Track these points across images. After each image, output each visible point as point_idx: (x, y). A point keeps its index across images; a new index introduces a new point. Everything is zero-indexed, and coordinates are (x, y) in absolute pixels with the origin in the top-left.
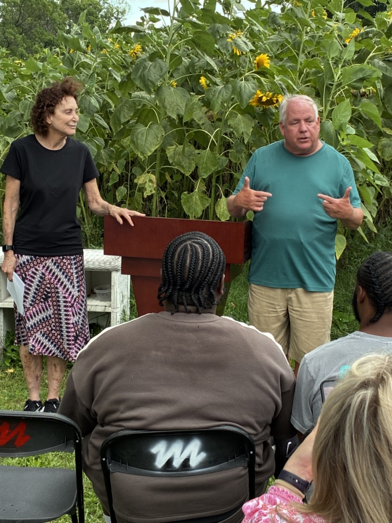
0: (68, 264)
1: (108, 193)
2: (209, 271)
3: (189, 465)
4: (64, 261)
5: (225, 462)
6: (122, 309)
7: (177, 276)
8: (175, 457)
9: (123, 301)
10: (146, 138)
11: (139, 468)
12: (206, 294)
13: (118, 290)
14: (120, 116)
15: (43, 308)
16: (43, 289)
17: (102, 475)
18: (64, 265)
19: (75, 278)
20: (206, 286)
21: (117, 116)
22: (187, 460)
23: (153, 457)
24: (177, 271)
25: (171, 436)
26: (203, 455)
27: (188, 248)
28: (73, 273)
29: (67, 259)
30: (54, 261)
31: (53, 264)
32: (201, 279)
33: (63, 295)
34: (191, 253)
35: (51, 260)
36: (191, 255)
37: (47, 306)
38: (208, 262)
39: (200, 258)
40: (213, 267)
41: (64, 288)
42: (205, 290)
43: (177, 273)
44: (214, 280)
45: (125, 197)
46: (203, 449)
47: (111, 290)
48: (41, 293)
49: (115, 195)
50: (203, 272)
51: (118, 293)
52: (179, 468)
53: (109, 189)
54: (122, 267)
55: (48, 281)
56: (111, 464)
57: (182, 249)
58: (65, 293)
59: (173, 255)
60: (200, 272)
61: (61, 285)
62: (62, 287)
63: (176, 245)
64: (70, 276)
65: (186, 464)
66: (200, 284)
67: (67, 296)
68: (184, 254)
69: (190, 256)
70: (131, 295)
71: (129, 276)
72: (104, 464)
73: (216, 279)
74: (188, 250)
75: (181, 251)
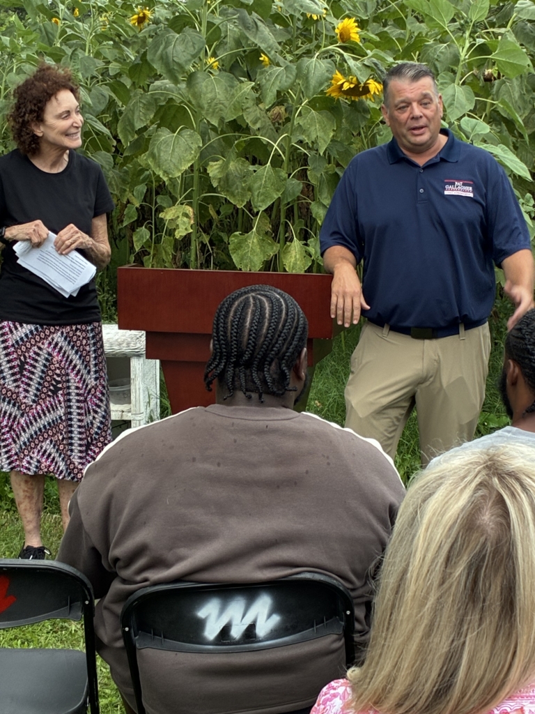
0: (83, 338)
1: (121, 240)
2: (279, 336)
3: (255, 634)
4: (78, 333)
5: (309, 628)
6: (148, 415)
7: (232, 342)
8: (234, 623)
9: (149, 402)
10: (173, 150)
11: (180, 641)
12: (276, 373)
13: (141, 386)
14: (133, 119)
15: (51, 405)
16: (50, 376)
17: (125, 656)
18: (77, 340)
19: (92, 359)
20: (276, 360)
21: (129, 119)
22: (252, 627)
23: (200, 624)
24: (231, 334)
25: (226, 591)
26: (276, 619)
27: (249, 302)
28: (89, 352)
29: (81, 331)
30: (65, 334)
31: (63, 338)
32: (268, 347)
33: (75, 384)
34: (254, 308)
35: (60, 332)
36: (253, 311)
37: (57, 402)
38: (278, 323)
39: (267, 315)
40: (285, 331)
41: (77, 374)
42: (273, 366)
43: (231, 338)
44: (287, 352)
45: (148, 244)
46: (275, 609)
47: (130, 386)
48: (48, 382)
49: (132, 242)
50: (269, 335)
51: (141, 391)
52: (240, 639)
53: (123, 235)
54: (146, 350)
55: (58, 365)
56: (137, 637)
57: (241, 302)
58: (78, 382)
59: (228, 312)
60: (266, 337)
61: (73, 369)
62: (75, 372)
63: (233, 299)
64: (85, 356)
65: (250, 633)
66: (265, 355)
67: (81, 385)
68: (242, 309)
69: (252, 313)
70: (161, 394)
71: (158, 361)
72: (127, 637)
73: (291, 350)
74: (250, 305)
75: (239, 306)
